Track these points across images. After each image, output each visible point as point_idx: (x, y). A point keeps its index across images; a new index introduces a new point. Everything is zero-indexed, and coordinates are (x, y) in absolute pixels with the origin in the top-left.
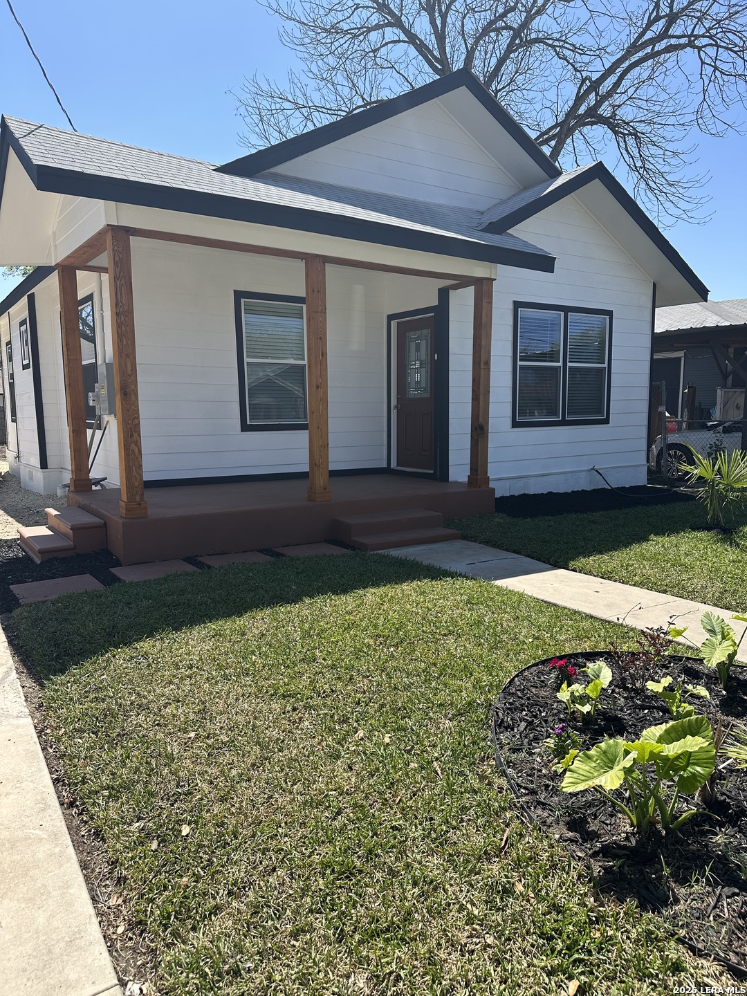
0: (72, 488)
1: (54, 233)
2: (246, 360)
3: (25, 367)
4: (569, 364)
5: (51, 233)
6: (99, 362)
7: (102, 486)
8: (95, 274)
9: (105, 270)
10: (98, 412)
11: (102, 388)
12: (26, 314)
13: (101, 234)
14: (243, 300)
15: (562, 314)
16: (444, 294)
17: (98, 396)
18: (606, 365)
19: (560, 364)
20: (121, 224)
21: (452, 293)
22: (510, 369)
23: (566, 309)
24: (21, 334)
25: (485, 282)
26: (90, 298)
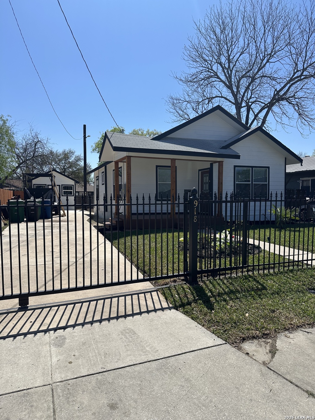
0: (115, 214)
1: (114, 154)
2: (158, 183)
3: (103, 184)
4: (253, 183)
5: (113, 154)
6: (123, 184)
7: (122, 214)
8: (123, 163)
9: (125, 162)
10: (122, 196)
11: (123, 190)
12: (104, 170)
13: (125, 157)
14: (158, 168)
15: (251, 168)
16: (212, 165)
17: (122, 192)
18: (267, 183)
19: (251, 183)
20: (129, 155)
21: (214, 164)
22: (233, 184)
23: (252, 167)
24: (102, 175)
25: (221, 162)
26: (121, 167)
